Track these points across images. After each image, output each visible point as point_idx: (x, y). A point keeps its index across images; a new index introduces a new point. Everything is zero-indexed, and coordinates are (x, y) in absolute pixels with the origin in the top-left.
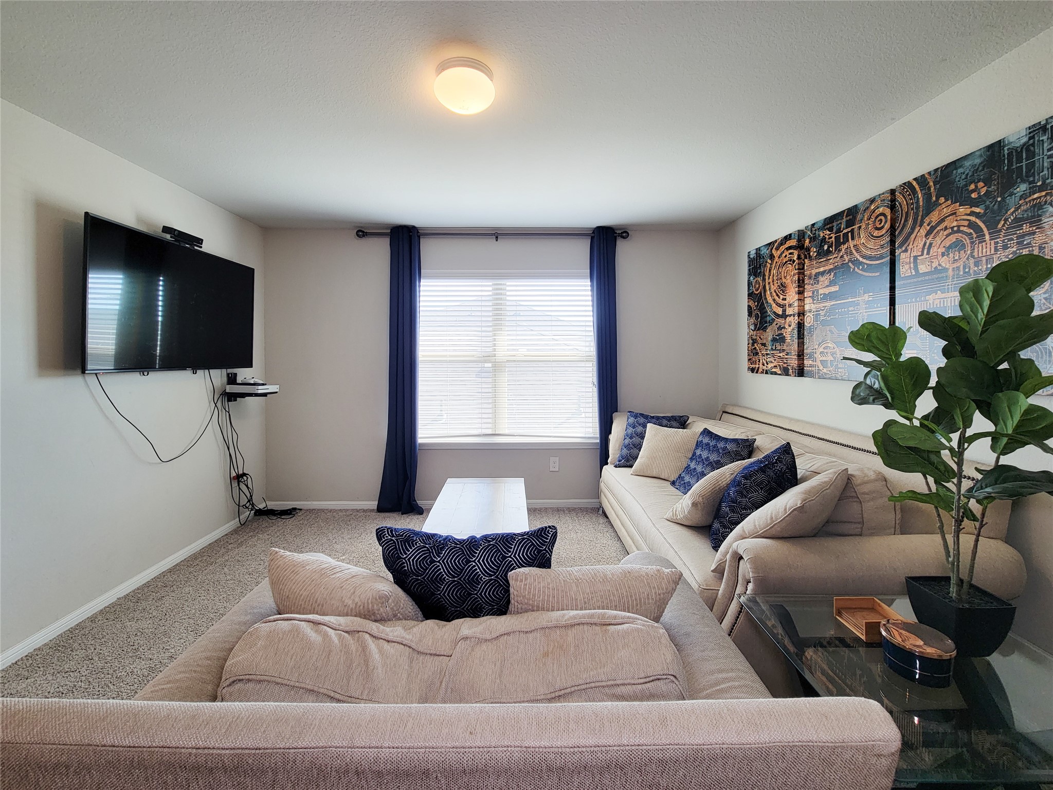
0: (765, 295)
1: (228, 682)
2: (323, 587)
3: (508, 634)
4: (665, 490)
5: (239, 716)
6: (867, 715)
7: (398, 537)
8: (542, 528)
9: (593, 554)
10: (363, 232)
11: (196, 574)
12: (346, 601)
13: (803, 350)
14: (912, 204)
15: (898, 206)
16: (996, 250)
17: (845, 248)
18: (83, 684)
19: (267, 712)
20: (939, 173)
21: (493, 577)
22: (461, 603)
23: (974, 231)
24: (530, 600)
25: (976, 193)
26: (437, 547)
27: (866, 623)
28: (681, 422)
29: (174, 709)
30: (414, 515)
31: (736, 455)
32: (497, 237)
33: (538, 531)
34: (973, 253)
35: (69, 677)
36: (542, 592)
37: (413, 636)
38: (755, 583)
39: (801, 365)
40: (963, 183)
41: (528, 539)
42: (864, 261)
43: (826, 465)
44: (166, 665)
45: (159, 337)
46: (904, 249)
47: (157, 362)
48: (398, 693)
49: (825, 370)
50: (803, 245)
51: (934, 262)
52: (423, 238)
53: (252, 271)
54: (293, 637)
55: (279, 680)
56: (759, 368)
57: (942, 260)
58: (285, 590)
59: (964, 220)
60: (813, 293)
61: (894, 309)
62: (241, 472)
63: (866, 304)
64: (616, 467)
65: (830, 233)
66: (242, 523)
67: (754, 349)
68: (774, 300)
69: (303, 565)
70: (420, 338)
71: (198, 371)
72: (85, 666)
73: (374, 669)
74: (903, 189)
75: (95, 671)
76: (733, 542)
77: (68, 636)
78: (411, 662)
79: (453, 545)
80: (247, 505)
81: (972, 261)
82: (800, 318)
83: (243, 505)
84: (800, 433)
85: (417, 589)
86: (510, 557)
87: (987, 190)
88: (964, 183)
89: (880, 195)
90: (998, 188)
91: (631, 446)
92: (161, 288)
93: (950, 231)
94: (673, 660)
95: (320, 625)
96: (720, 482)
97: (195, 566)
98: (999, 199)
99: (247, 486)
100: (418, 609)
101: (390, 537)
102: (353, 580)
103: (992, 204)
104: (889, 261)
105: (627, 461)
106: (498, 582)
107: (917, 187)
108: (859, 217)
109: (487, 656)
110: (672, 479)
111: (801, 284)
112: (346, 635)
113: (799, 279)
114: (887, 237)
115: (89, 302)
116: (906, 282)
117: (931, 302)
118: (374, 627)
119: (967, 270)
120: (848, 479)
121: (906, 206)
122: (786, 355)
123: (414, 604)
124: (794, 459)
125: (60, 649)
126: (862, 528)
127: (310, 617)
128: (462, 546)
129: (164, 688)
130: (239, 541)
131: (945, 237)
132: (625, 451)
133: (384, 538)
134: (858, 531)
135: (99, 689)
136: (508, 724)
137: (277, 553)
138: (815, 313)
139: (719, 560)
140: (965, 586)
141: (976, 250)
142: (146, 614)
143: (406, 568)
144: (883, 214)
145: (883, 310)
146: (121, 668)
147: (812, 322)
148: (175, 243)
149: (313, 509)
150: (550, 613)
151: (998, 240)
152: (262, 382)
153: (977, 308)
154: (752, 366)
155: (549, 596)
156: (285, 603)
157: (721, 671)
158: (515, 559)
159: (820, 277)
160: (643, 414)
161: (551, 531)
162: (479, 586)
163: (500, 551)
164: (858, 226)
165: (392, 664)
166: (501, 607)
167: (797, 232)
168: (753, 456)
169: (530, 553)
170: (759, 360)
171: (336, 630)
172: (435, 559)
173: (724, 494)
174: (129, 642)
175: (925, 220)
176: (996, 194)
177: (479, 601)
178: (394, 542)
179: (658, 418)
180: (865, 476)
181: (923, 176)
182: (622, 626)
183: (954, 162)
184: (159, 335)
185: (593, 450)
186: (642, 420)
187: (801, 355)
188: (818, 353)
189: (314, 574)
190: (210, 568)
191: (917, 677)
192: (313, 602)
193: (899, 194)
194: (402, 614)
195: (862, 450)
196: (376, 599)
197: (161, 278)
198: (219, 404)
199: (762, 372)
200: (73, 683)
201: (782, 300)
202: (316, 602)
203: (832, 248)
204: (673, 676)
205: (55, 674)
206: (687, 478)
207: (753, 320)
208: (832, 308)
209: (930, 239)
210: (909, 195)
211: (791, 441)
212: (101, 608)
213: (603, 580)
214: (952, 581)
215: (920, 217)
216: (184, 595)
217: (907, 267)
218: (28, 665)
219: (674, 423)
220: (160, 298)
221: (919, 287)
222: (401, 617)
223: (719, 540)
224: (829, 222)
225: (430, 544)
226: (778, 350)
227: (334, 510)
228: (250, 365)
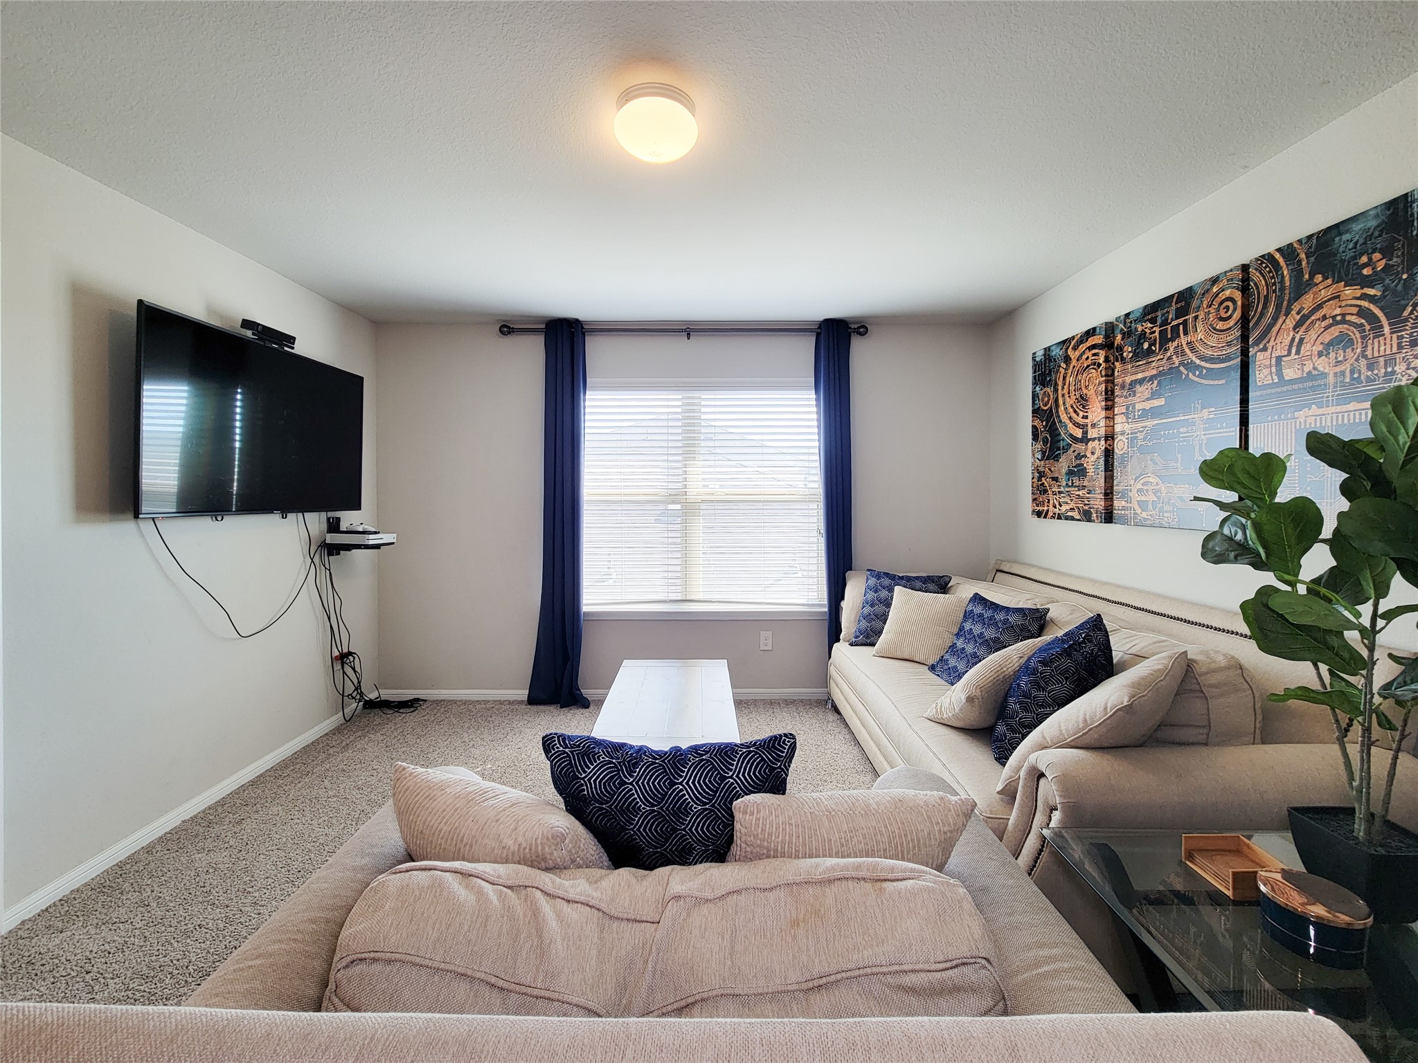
0: (1057, 412)
1: (344, 963)
2: (471, 819)
3: (738, 892)
4: (922, 677)
5: (373, 1036)
6: (1322, 1043)
7: (573, 748)
8: (775, 737)
9: (822, 764)
10: (509, 327)
11: (286, 788)
12: (505, 841)
13: (1112, 487)
14: (1274, 284)
15: (1252, 288)
16: (1400, 347)
17: (1173, 347)
18: (136, 940)
19: (415, 1030)
20: (1315, 241)
21: (707, 807)
22: (663, 842)
23: (1366, 321)
24: (764, 841)
25: (1370, 268)
26: (628, 762)
27: (1233, 873)
28: (941, 585)
29: (276, 1024)
30: (578, 708)
31: (1021, 630)
32: (689, 334)
33: (769, 741)
34: (1365, 351)
35: (118, 931)
36: (781, 829)
37: (602, 893)
38: (1064, 812)
39: (1109, 508)
40: (1351, 254)
41: (756, 753)
42: (1203, 364)
43: (1153, 646)
44: (249, 914)
45: (236, 470)
46: (1261, 346)
47: (234, 503)
48: (587, 978)
49: (1144, 515)
50: (1113, 343)
51: (1307, 365)
52: (590, 335)
53: (360, 380)
54: (435, 896)
55: (418, 960)
56: (1048, 511)
57: (1318, 362)
58: (418, 823)
59: (1351, 306)
60: (1127, 409)
61: (1247, 430)
62: (345, 650)
63: (1205, 424)
64: (851, 645)
65: (1152, 326)
66: (347, 719)
67: (1041, 485)
68: (1070, 418)
69: (442, 787)
70: (586, 470)
71: (288, 514)
72: (140, 915)
73: (550, 943)
74: (1261, 264)
75: (152, 922)
76: (1027, 752)
77: (116, 873)
78: (602, 932)
79: (650, 760)
80: (354, 695)
81: (1363, 362)
82: (1108, 442)
83: (349, 695)
84: (1108, 601)
85: (601, 821)
86: (731, 777)
87: (1386, 264)
88: (1353, 254)
89: (1226, 272)
90: (1403, 261)
91: (873, 616)
92: (238, 404)
93: (1331, 322)
94: (983, 934)
95: (471, 878)
96: (1005, 669)
97: (285, 777)
98: (1405, 276)
99: (354, 669)
100: (602, 850)
101: (561, 749)
102: (514, 810)
103: (1395, 283)
104: (1239, 364)
105: (868, 637)
106: (715, 813)
107: (1281, 261)
108: (1195, 303)
109: (710, 924)
110: (930, 662)
111: (1109, 396)
112: (509, 891)
113: (1106, 389)
114: (1237, 332)
115: (144, 422)
116: (1264, 392)
117: (1302, 420)
118: (547, 880)
119: (1356, 375)
120: (1188, 665)
121: (1265, 288)
122: (1088, 493)
123: (597, 843)
124: (1108, 636)
125: (106, 890)
126: (1208, 734)
127: (457, 865)
128: (663, 761)
129: (252, 966)
130: (344, 743)
131: (1323, 329)
132: (864, 624)
133: (554, 750)
134: (1202, 738)
135: (158, 948)
136: (777, 1052)
137: (404, 769)
138: (1130, 436)
139: (1008, 777)
140: (1378, 823)
141: (1370, 348)
142: (221, 843)
143: (586, 792)
144: (1230, 299)
145: (1230, 432)
146: (188, 918)
147: (1126, 448)
148: (259, 342)
149: (442, 700)
150: (796, 861)
151: (1403, 333)
152: (374, 530)
153: (1399, 429)
154: (1038, 508)
155: (791, 836)
156: (418, 842)
157: (1041, 946)
158: (739, 781)
159: (1138, 386)
160: (888, 574)
161: (788, 742)
162: (688, 819)
163: (716, 769)
164: (1193, 315)
165: (576, 935)
166: (719, 848)
167: (1104, 326)
168: (1045, 631)
169: (759, 773)
170: (1049, 500)
171: (494, 884)
172: (626, 780)
173: (1011, 685)
174: (198, 882)
175: (1293, 307)
176: (1400, 269)
177: (688, 839)
178: (568, 756)
179: (909, 579)
180: (1212, 662)
181: (1291, 245)
182: (905, 882)
183: (1337, 226)
184: (236, 466)
185: (816, 621)
186: (886, 582)
187: (1109, 494)
188: (1134, 491)
189: (458, 800)
190: (305, 780)
191: (1312, 951)
192: (457, 840)
193: (1254, 271)
194: (582, 859)
195: (1200, 625)
196: (548, 839)
197: (239, 390)
198: (317, 559)
199: (1053, 517)
200: (124, 939)
201: (1082, 418)
202: (462, 840)
203: (1155, 347)
204: (985, 958)
205: (98, 926)
206: (952, 662)
207: (1039, 446)
208: (1154, 429)
209: (1300, 333)
210: (1269, 272)
211: (1103, 613)
212: (160, 835)
213: (865, 812)
214: (1357, 815)
215: (1285, 303)
216: (271, 817)
217: (1266, 371)
218: (63, 914)
219: (931, 586)
220: (238, 417)
221: (1285, 400)
222: (581, 862)
223: (1006, 749)
224: (1152, 311)
225: (619, 759)
226: (1076, 486)
227: (470, 701)
228: (357, 506)
